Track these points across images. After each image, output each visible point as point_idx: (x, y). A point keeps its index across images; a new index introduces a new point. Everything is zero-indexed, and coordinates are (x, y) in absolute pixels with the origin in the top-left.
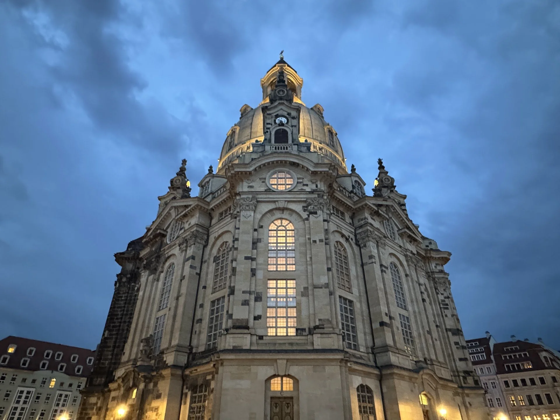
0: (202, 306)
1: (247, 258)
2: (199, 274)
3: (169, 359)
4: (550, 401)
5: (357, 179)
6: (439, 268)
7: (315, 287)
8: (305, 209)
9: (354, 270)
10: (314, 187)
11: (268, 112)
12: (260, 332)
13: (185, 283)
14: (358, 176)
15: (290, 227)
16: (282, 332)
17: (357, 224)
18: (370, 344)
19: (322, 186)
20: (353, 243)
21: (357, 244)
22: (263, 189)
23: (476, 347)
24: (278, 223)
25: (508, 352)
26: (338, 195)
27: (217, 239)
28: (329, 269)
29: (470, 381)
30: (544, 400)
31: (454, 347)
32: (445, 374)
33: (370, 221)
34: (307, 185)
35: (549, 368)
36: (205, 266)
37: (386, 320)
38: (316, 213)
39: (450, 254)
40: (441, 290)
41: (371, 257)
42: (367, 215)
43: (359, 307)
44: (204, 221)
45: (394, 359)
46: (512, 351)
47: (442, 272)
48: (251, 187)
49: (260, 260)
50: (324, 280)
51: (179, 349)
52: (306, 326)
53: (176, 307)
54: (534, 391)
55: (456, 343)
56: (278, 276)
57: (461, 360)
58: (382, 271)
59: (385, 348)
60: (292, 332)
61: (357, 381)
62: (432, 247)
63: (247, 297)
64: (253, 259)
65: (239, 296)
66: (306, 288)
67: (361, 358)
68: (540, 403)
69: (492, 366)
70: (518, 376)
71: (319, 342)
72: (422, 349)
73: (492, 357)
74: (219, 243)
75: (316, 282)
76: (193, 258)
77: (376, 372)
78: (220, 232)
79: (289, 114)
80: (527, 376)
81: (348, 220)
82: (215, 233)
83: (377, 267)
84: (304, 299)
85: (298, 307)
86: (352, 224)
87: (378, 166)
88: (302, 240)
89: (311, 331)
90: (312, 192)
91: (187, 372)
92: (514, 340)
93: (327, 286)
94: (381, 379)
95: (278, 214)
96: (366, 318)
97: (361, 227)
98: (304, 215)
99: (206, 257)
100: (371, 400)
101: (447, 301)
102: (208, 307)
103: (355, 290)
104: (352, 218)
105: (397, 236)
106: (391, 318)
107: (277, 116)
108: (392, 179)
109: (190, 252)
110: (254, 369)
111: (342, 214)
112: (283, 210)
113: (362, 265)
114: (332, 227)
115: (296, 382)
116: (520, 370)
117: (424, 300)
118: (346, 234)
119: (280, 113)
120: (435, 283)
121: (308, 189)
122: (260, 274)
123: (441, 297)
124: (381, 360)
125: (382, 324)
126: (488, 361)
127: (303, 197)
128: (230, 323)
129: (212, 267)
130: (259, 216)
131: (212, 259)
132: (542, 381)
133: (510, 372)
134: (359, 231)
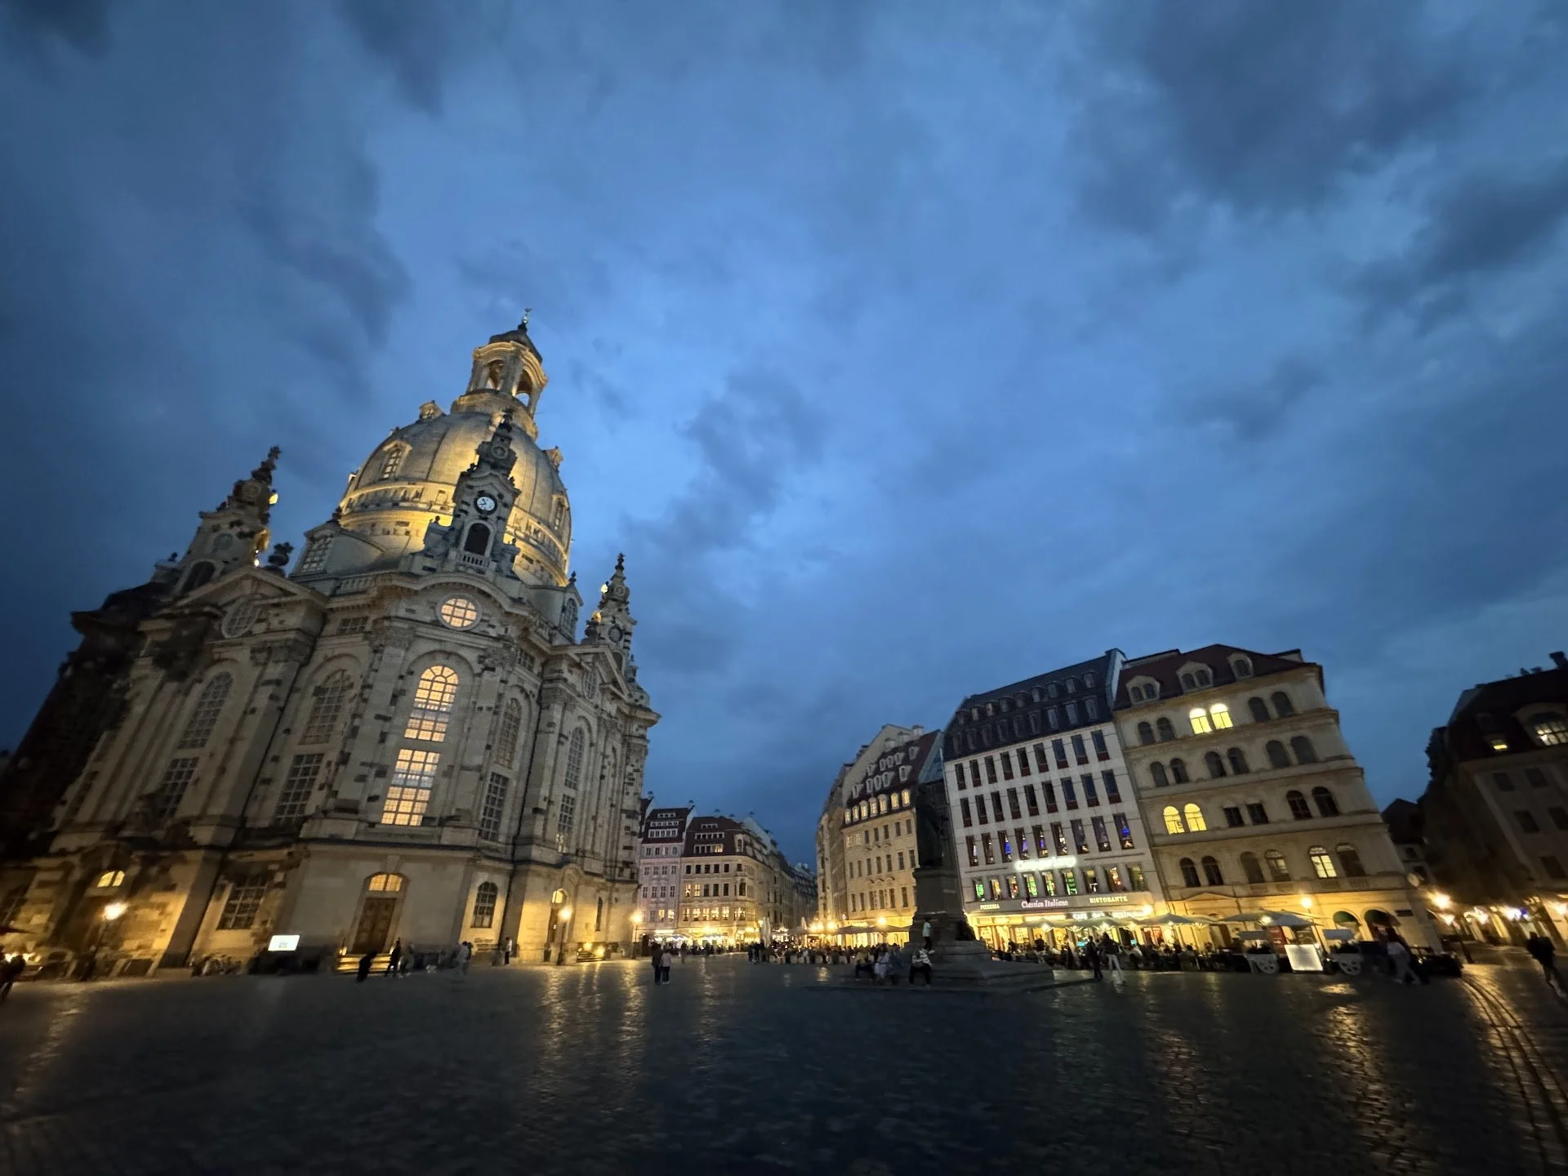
0: (276, 759)
1: (378, 717)
2: (282, 710)
3: (203, 834)
4: (726, 892)
5: (573, 597)
6: (641, 732)
7: (463, 768)
8: (481, 660)
9: (523, 736)
10: (502, 632)
11: (470, 483)
12: (373, 818)
13: (254, 721)
14: (577, 594)
15: (453, 679)
16: (402, 820)
17: (547, 675)
18: (514, 831)
19: (513, 632)
20: (533, 700)
21: (539, 702)
22: (428, 619)
23: (672, 819)
24: (437, 669)
25: (705, 830)
26: (534, 639)
27: (328, 660)
28: (488, 747)
29: (627, 873)
30: (721, 890)
31: (623, 832)
32: (596, 866)
33: (566, 675)
34: (493, 627)
35: (740, 854)
36: (296, 697)
37: (543, 805)
38: (493, 670)
39: (659, 716)
40: (633, 759)
41: (551, 724)
42: (564, 667)
43: (515, 786)
44: (312, 625)
45: (536, 853)
46: (710, 830)
47: (643, 737)
48: (412, 611)
49: (397, 721)
50: (477, 760)
51: (223, 821)
52: (437, 815)
53: (228, 756)
54: (719, 880)
55: (627, 828)
56: (416, 745)
57: (625, 848)
58: (559, 742)
59: (530, 840)
60: (416, 821)
61: (482, 878)
62: (642, 702)
63: (365, 770)
64: (386, 719)
65: (354, 768)
66: (451, 767)
67: (496, 850)
68: (716, 894)
69: (680, 846)
70: (703, 861)
71: (448, 836)
72: (578, 838)
73: (684, 834)
74: (331, 667)
75: (467, 762)
76: (278, 683)
77: (509, 867)
78: (337, 652)
79: (501, 496)
80: (712, 861)
81: (537, 669)
82: (327, 647)
83: (554, 738)
84: (444, 781)
85: (433, 790)
86: (541, 675)
87: (617, 563)
88: (464, 702)
89: (443, 822)
90: (498, 639)
91: (232, 856)
92: (717, 815)
93: (479, 768)
94: (512, 875)
95: (440, 658)
96: (519, 801)
97: (551, 681)
98: (478, 668)
99: (301, 684)
100: (493, 899)
101: (635, 775)
102: (287, 763)
103: (516, 765)
104: (543, 665)
105: (597, 690)
106: (550, 802)
107: (482, 494)
108: (627, 589)
109: (275, 671)
110: (352, 865)
111: (532, 659)
112: (449, 654)
113: (537, 732)
114: (513, 680)
115: (406, 882)
116: (709, 854)
117: (602, 777)
118: (528, 687)
119: (487, 489)
120: (629, 750)
121: (492, 633)
122: (392, 741)
123: (629, 769)
124: (520, 853)
125: (537, 810)
126: (679, 839)
127: (484, 643)
128: (331, 802)
129: (309, 702)
130: (412, 657)
131: (311, 690)
132: (727, 868)
133: (698, 855)
134: (546, 685)
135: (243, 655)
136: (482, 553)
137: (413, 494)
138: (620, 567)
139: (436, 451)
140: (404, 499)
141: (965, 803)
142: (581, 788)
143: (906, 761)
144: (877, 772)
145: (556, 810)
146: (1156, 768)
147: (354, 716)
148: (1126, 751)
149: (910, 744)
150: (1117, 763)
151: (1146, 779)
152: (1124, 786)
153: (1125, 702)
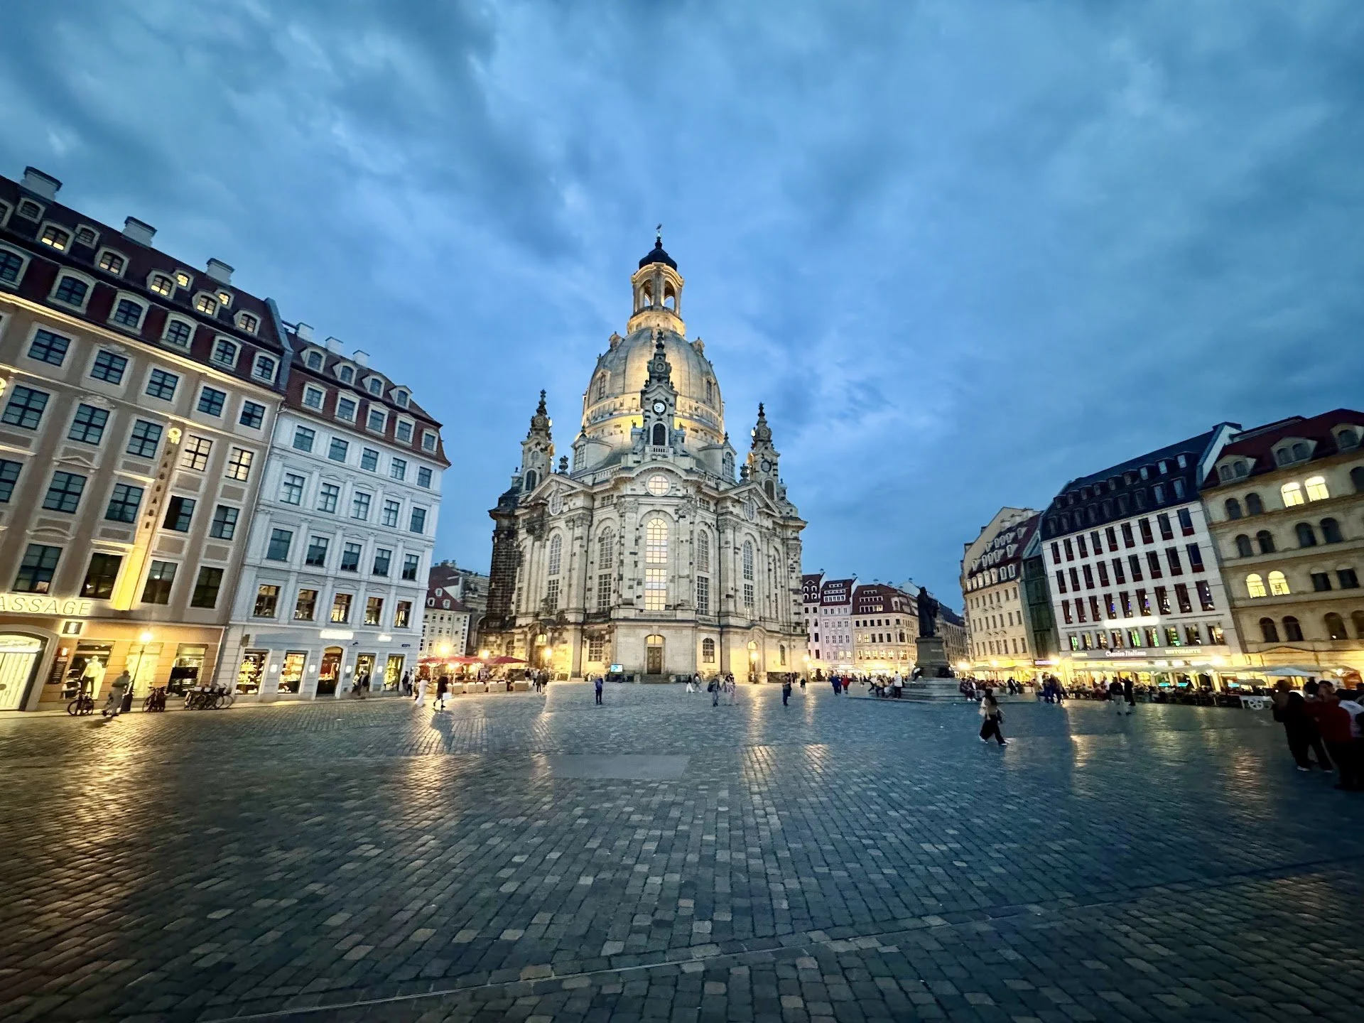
0: (591, 578)
1: (631, 553)
2: (586, 552)
3: (571, 617)
4: (889, 640)
5: (729, 450)
6: (795, 535)
7: (680, 577)
8: (677, 512)
9: (712, 552)
10: (685, 492)
11: (647, 396)
12: (641, 607)
13: (576, 559)
14: (731, 448)
15: (664, 526)
16: (655, 607)
17: (720, 511)
18: (717, 610)
19: (691, 491)
20: (714, 529)
21: (718, 529)
22: (643, 493)
23: (839, 588)
24: (654, 521)
25: (867, 595)
26: (705, 490)
27: (601, 522)
28: (691, 563)
29: (799, 630)
30: (885, 638)
31: (792, 604)
32: (775, 627)
33: (731, 509)
34: (679, 490)
35: (897, 612)
36: (591, 544)
37: (732, 593)
38: (685, 516)
39: (806, 523)
40: (792, 555)
41: (727, 543)
42: (729, 504)
43: (713, 582)
44: (588, 504)
45: (732, 621)
46: (870, 595)
47: (796, 539)
48: (634, 490)
49: (640, 554)
50: (686, 572)
51: (577, 611)
52: (671, 603)
53: (570, 578)
54: (883, 630)
55: (795, 601)
56: (654, 566)
57: (795, 614)
58: (735, 553)
59: (727, 614)
60: (662, 607)
61: (704, 636)
62: (793, 514)
63: (631, 583)
64: (635, 554)
65: (626, 582)
66: (673, 577)
67: (709, 620)
68: (881, 640)
69: (849, 608)
70: (868, 618)
71: (680, 615)
72: (759, 609)
73: (851, 599)
74: (603, 526)
75: (681, 574)
76: (581, 538)
77: (719, 629)
78: (604, 517)
79: (667, 400)
80: (875, 617)
81: (712, 508)
82: (599, 515)
83: (731, 551)
84: (672, 585)
85: (667, 590)
86: (715, 512)
88: (672, 538)
89: (675, 609)
90: (683, 498)
91: (585, 627)
92: (876, 584)
93: (688, 576)
94: (721, 634)
95: (655, 515)
96: (717, 591)
97: (722, 514)
98: (676, 517)
99: (591, 537)
100: (712, 647)
101: (795, 565)
102: (596, 580)
103: (711, 570)
104: (716, 505)
105: (755, 513)
106: (736, 590)
107: (656, 401)
108: (769, 430)
109: (578, 532)
110: (638, 631)
111: (708, 503)
112: (659, 511)
113: (720, 548)
114: (698, 519)
115: (664, 638)
116: (872, 612)
117: (770, 570)
118: (709, 521)
119: (657, 397)
120: (788, 549)
121: (679, 494)
122: (640, 565)
123: (790, 562)
124: (723, 622)
125: (728, 596)
126: (847, 602)
127: (676, 501)
128: (620, 601)
129: (597, 546)
130: (640, 517)
131: (597, 540)
132: (888, 623)
133: (863, 613)
134: (721, 518)
135: (562, 524)
136: (663, 444)
137: (618, 405)
138: (761, 414)
139: (625, 371)
140: (615, 410)
141: (1060, 575)
142: (755, 578)
143: (1015, 540)
144: (993, 549)
145: (741, 594)
146: (1242, 541)
147: (620, 554)
148: (1211, 526)
149: (1021, 524)
150: (1201, 537)
151: (1230, 550)
152: (1207, 556)
153: (1214, 482)
